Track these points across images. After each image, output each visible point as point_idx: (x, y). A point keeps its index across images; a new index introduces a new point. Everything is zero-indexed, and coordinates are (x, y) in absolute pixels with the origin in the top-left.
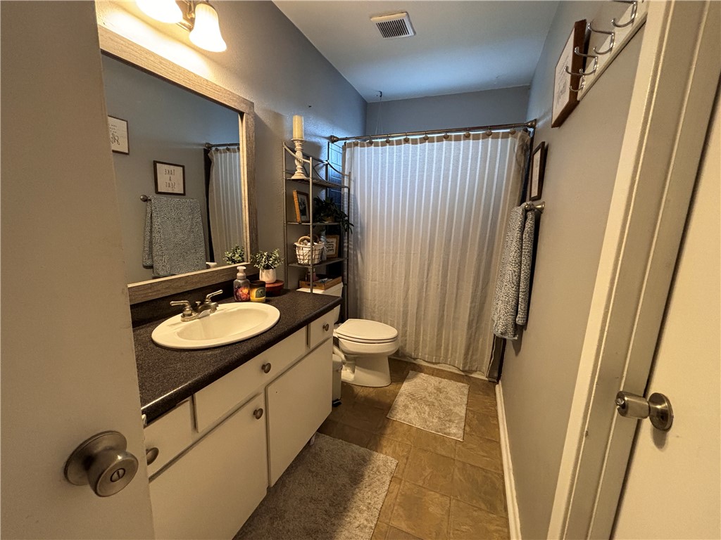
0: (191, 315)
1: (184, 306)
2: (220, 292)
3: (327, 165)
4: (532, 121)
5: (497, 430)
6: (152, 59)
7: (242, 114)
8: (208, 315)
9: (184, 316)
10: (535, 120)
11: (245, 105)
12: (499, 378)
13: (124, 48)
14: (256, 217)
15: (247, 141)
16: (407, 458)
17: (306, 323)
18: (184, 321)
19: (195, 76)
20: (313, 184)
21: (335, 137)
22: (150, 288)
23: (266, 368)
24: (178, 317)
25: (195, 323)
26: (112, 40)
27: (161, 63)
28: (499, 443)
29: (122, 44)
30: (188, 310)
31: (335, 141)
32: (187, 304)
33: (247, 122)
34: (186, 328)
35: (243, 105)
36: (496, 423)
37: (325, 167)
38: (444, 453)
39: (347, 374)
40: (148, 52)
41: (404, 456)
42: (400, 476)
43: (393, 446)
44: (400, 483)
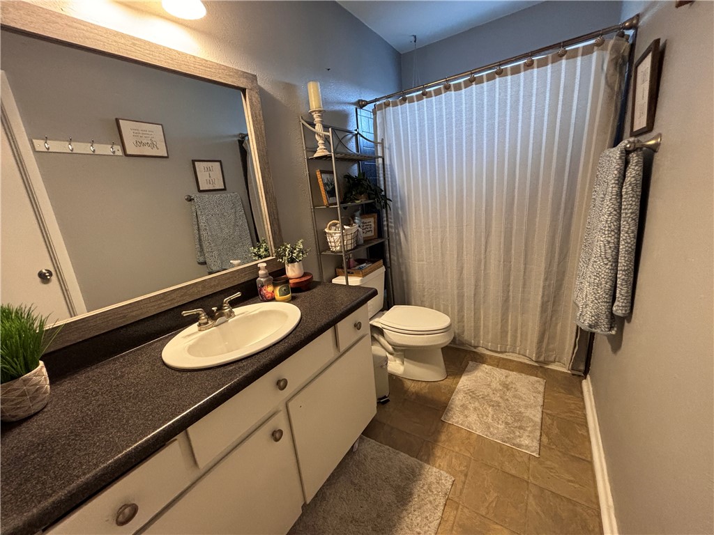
0: (207, 323)
1: (198, 314)
2: (238, 294)
3: (356, 135)
4: (632, 19)
5: (587, 443)
6: (123, 41)
7: (244, 90)
8: (227, 321)
9: (200, 325)
10: (638, 16)
11: (245, 80)
12: (586, 372)
13: (87, 34)
14: (276, 207)
15: (253, 121)
16: (466, 475)
17: (332, 323)
18: (200, 330)
19: (179, 53)
20: (336, 158)
21: (363, 101)
22: (162, 299)
23: (281, 384)
24: (194, 327)
25: (212, 331)
26: (70, 26)
27: (134, 44)
28: (591, 463)
29: (84, 30)
30: (203, 318)
31: (364, 106)
32: (201, 312)
33: (250, 100)
34: (202, 339)
35: (243, 80)
36: (585, 434)
37: (354, 137)
38: (513, 472)
39: (396, 366)
40: (117, 34)
41: (461, 472)
42: (456, 500)
43: (448, 457)
44: (457, 509)
